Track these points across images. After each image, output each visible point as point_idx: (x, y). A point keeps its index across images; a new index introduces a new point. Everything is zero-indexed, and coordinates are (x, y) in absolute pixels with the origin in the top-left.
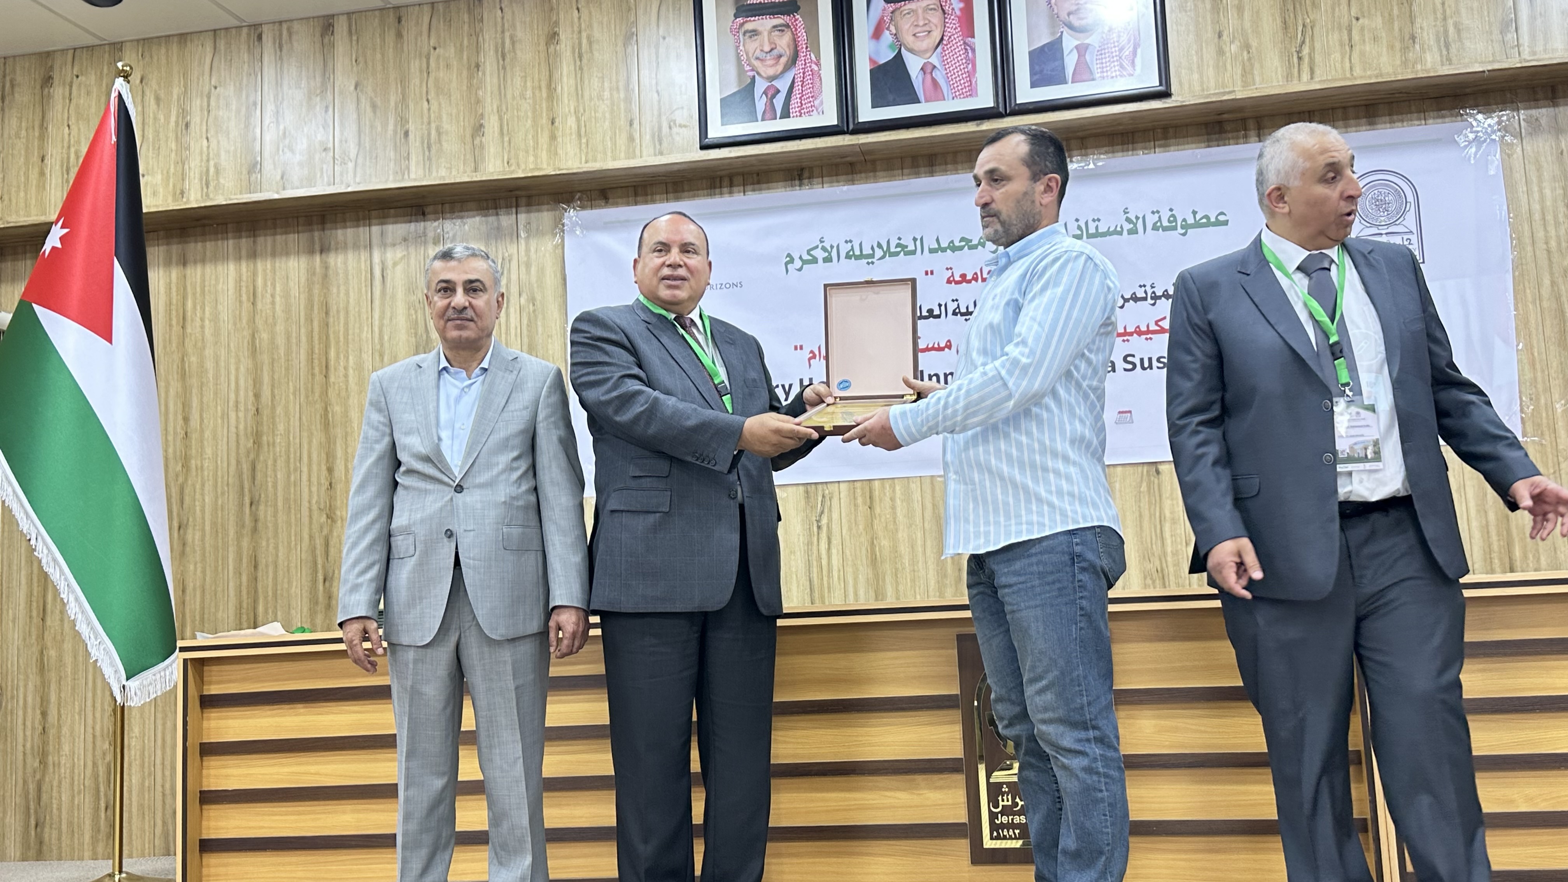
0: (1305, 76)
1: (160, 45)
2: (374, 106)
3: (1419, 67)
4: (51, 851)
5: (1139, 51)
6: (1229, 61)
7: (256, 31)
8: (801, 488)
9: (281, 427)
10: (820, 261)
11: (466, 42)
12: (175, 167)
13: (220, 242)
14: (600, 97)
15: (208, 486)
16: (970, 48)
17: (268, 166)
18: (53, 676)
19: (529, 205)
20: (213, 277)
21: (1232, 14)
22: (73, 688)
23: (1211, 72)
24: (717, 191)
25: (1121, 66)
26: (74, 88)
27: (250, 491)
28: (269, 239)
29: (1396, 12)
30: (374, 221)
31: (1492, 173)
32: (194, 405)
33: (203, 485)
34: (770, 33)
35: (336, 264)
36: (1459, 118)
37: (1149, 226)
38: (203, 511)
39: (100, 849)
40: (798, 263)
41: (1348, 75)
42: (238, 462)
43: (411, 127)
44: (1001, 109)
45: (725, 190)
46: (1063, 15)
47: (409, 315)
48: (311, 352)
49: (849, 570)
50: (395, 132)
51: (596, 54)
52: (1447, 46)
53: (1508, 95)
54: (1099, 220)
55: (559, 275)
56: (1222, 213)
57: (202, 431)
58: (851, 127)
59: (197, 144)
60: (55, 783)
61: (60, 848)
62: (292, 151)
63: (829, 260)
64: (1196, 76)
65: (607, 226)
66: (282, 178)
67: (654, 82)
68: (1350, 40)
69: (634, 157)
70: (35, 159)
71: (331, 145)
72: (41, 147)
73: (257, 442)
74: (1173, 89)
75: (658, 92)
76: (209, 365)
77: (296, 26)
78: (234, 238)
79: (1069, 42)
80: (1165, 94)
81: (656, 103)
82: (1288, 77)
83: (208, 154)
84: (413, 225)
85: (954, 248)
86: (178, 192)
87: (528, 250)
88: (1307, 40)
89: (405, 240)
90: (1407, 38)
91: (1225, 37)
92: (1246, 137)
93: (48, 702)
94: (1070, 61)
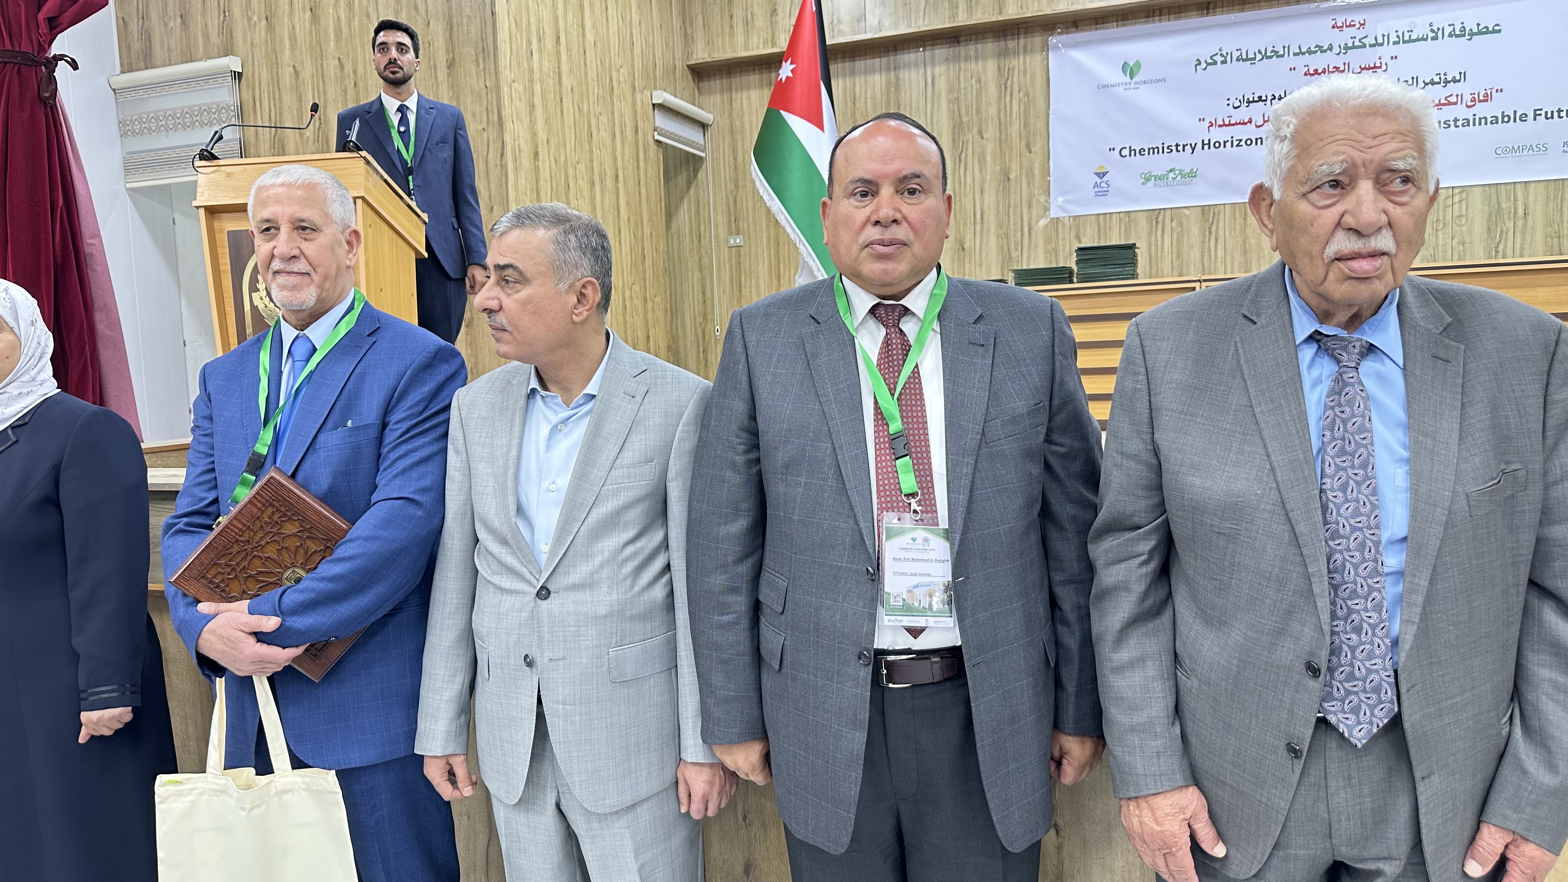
8: (1200, 209)
10: (1219, 63)
19: (1026, 33)
24: (1151, 19)
28: (863, 62)
37: (1446, 34)
40: (1204, 65)
45: (1156, 18)
47: (949, 107)
49: (1229, 258)
54: (1412, 31)
55: (1045, 79)
56: (1498, 25)
63: (1224, 62)
65: (1077, 45)
84: (952, 49)
85: (1310, 52)
87: (1025, 62)
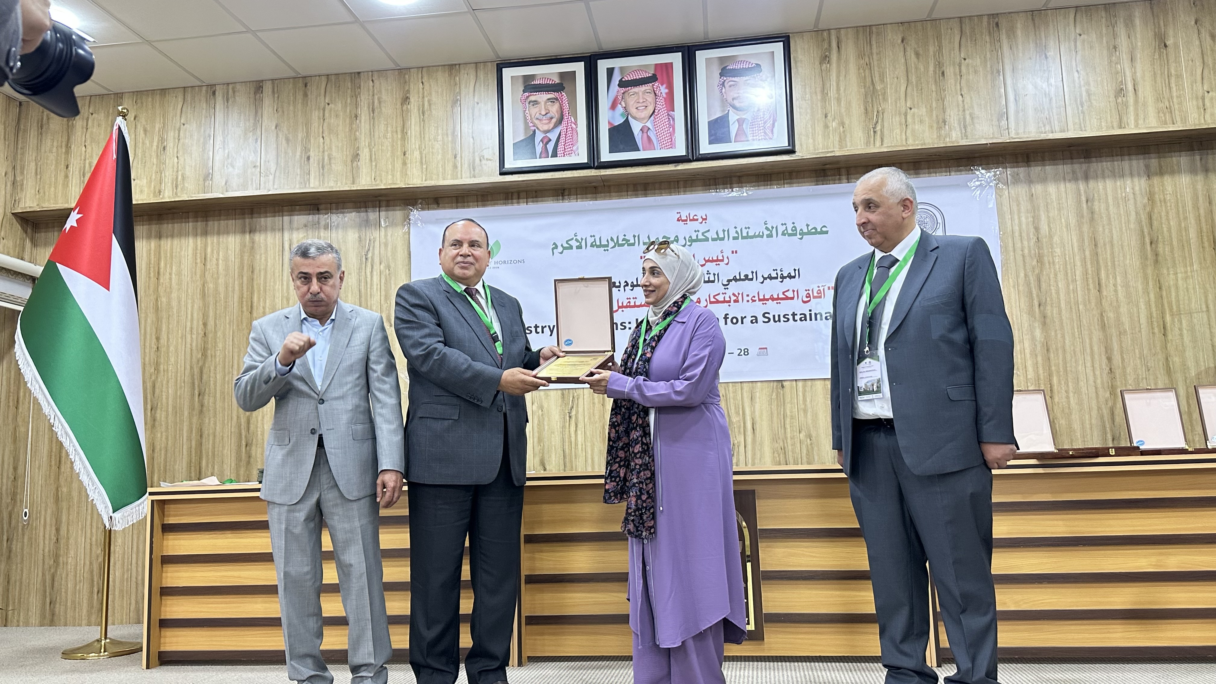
0: (878, 143)
1: (148, 95)
2: (288, 140)
3: (948, 140)
4: (60, 620)
5: (776, 124)
6: (831, 132)
7: (212, 90)
8: (560, 392)
9: (220, 345)
10: (574, 248)
11: (349, 101)
12: (156, 175)
13: (183, 224)
14: (436, 140)
15: (172, 383)
16: (671, 118)
17: (217, 177)
18: (64, 505)
19: (388, 206)
20: (179, 246)
21: (833, 103)
22: (78, 513)
23: (820, 138)
24: (510, 201)
25: (765, 133)
26: (90, 121)
27: (199, 386)
28: (216, 223)
29: (934, 105)
30: (285, 213)
31: (991, 206)
32: (164, 329)
33: (168, 382)
34: (546, 103)
35: (259, 240)
36: (970, 172)
37: (780, 233)
38: (167, 399)
39: (93, 618)
40: (560, 249)
41: (904, 143)
42: (191, 368)
43: (312, 154)
44: (690, 157)
45: (515, 201)
46: (730, 100)
48: (241, 297)
49: (589, 444)
50: (301, 157)
51: (434, 112)
52: (965, 127)
53: (1001, 159)
54: (749, 228)
55: (406, 252)
56: (824, 226)
57: (168, 346)
58: (596, 164)
59: (170, 160)
60: (64, 576)
61: (66, 618)
62: (233, 167)
63: (579, 247)
64: (811, 141)
65: (438, 221)
66: (226, 184)
67: (470, 131)
68: (906, 122)
69: (457, 178)
70: (63, 166)
71: (258, 164)
72: (66, 159)
73: (204, 355)
74: (796, 150)
75: (473, 138)
76: (174, 304)
77: (238, 86)
78: (193, 222)
79: (733, 117)
80: (792, 152)
81: (471, 145)
82: (868, 143)
83: (178, 167)
84: (311, 217)
86: (157, 191)
87: (386, 235)
88: (880, 121)
89: (305, 226)
90: (940, 122)
91: (829, 117)
92: (840, 179)
93: (61, 522)
94: (734, 129)
